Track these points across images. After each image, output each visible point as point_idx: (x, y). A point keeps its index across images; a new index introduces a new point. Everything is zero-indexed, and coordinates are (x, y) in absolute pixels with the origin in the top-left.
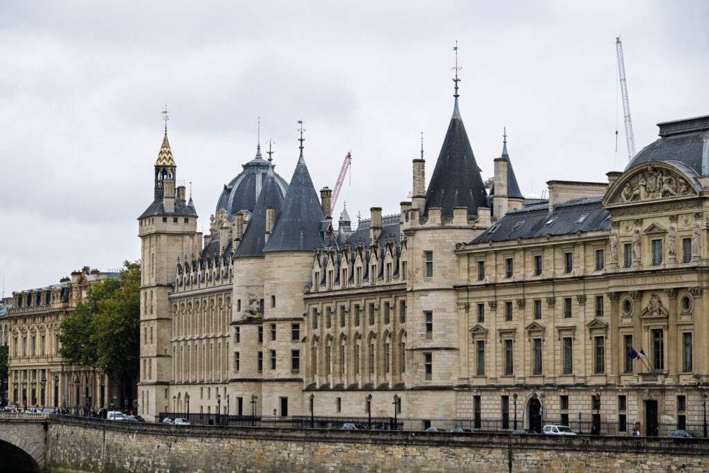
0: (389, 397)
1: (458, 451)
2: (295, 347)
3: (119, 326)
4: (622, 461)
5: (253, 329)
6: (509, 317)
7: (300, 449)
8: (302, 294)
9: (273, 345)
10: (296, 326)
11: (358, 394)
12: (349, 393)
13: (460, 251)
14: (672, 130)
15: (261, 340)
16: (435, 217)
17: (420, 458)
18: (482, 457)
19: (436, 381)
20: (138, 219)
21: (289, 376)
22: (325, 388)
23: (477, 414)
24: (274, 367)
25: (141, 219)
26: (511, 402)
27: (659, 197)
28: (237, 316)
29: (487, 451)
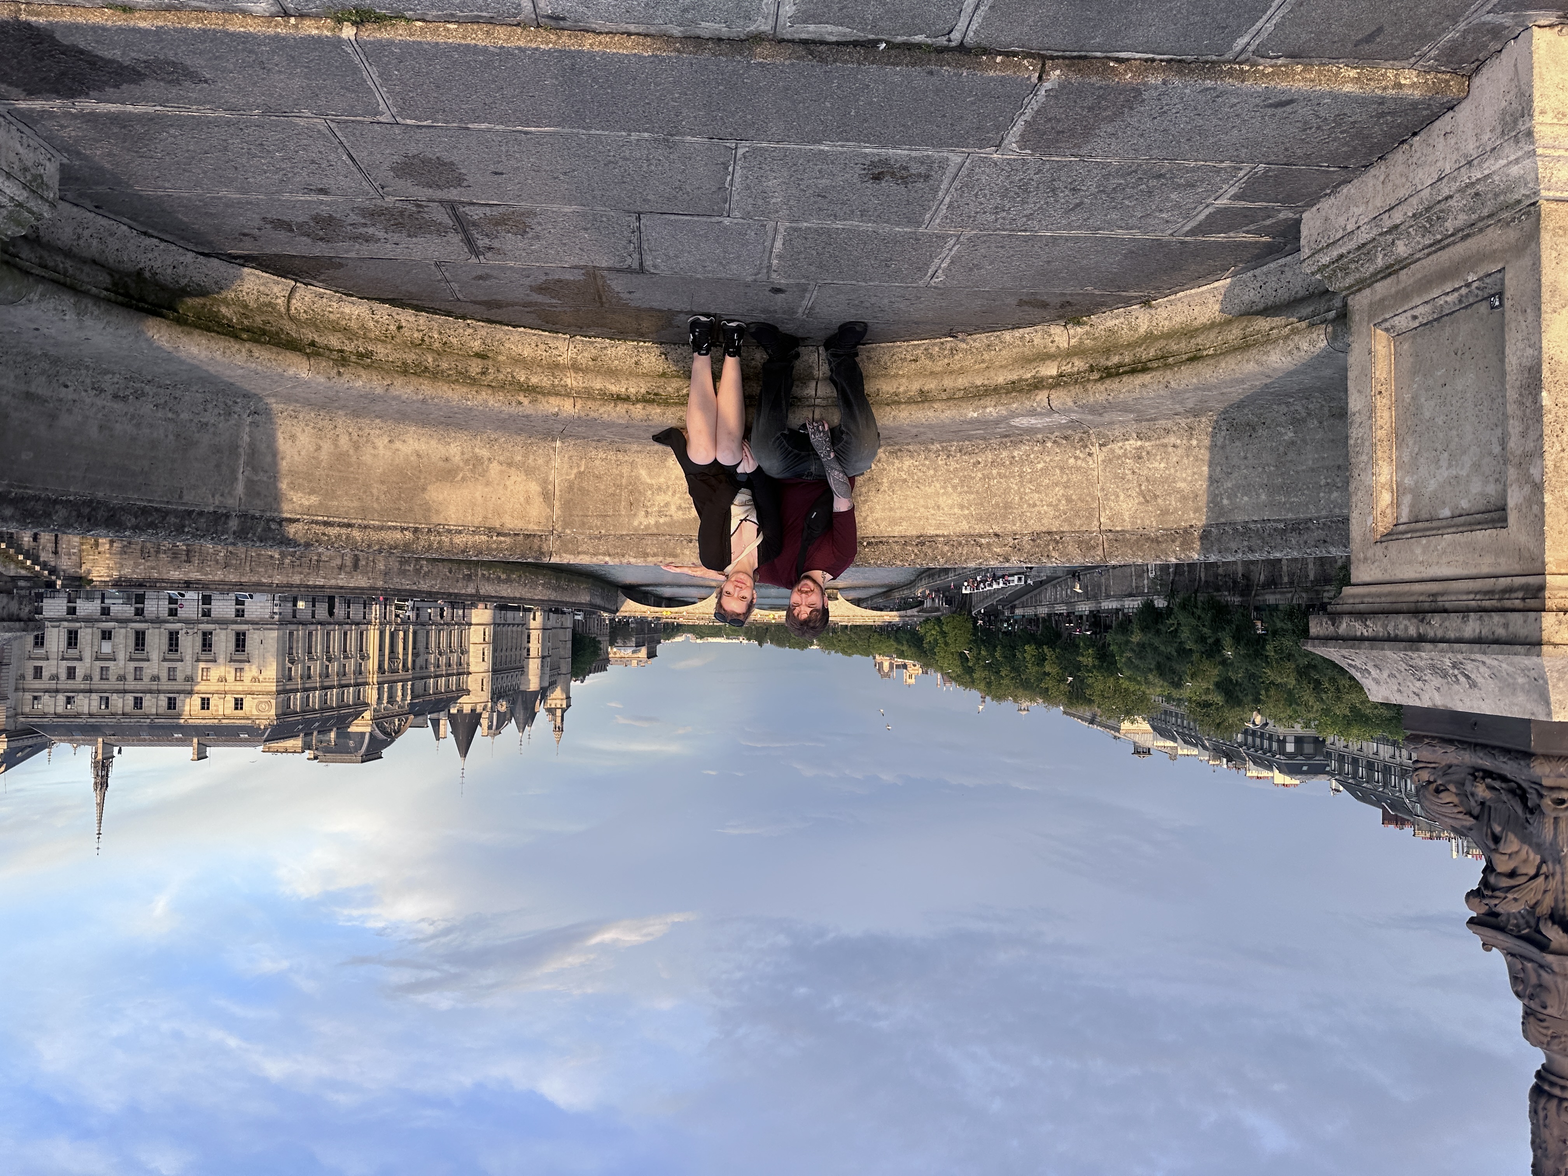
0: (500, 621)
6: (449, 659)
8: (525, 670)
12: (511, 623)
13: (468, 692)
14: (377, 755)
16: (479, 709)
19: (482, 628)
20: (571, 706)
22: (518, 625)
23: (464, 612)
27: (389, 720)
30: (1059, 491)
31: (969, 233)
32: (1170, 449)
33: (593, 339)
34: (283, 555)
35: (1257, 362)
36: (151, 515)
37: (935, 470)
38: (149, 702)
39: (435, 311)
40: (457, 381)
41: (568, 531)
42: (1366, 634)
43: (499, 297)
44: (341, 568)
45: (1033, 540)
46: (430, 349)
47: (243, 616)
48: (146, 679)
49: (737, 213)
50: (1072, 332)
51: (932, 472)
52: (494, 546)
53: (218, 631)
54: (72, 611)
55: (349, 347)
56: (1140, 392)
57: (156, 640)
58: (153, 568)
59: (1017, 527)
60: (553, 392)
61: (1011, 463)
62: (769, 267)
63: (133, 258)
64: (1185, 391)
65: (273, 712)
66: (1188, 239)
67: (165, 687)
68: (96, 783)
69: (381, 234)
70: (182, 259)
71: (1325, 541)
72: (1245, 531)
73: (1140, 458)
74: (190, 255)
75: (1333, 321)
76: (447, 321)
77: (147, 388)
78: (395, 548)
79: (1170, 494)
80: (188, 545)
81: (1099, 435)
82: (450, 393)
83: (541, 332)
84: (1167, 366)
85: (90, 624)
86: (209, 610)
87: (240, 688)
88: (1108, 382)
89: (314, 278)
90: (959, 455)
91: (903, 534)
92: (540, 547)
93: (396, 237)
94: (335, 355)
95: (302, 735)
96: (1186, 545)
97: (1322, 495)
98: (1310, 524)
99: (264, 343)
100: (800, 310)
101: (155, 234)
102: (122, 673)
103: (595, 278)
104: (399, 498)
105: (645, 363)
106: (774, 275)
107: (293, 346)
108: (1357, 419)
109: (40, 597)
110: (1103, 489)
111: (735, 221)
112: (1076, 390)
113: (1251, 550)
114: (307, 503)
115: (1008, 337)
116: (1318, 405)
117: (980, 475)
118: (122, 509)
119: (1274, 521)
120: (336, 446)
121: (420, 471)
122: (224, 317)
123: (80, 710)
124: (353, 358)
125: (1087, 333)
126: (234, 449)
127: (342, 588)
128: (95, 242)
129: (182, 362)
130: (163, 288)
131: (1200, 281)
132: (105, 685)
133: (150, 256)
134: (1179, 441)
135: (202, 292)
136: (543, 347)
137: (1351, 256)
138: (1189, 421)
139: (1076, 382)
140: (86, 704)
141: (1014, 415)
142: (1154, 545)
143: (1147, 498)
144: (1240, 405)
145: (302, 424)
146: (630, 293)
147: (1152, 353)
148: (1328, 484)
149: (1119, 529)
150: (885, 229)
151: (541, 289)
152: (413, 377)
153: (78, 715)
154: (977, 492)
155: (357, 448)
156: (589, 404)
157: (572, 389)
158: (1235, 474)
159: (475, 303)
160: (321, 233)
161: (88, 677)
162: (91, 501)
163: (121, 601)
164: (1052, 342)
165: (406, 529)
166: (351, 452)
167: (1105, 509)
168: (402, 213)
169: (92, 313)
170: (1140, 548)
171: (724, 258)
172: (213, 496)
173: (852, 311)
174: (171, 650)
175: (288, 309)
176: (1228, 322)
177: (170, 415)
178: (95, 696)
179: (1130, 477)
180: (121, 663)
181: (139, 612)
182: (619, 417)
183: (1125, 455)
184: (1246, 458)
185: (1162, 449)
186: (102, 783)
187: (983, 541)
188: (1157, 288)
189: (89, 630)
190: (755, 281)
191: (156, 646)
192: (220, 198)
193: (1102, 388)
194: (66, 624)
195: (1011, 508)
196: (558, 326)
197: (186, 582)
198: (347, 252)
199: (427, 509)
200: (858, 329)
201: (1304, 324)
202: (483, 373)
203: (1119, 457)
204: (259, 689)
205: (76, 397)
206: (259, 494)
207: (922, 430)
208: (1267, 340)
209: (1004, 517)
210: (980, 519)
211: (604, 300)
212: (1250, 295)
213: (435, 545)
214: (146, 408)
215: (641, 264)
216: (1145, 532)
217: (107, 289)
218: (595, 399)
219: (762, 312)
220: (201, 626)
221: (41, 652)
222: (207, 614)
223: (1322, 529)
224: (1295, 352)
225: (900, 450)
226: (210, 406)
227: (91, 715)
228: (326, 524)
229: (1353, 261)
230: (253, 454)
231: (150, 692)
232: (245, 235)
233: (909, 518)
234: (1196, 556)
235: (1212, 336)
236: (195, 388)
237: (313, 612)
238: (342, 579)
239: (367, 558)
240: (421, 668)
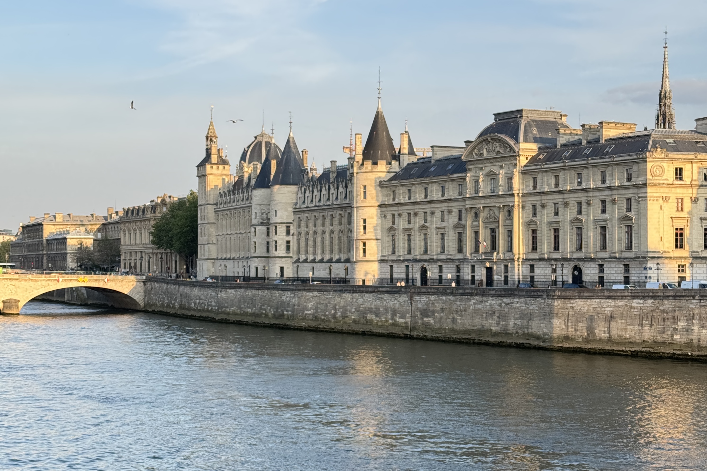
0: (341, 266)
1: (382, 296)
2: (288, 238)
3: (186, 227)
4: (474, 301)
5: (264, 228)
6: (409, 222)
7: (292, 295)
8: (292, 209)
9: (275, 238)
10: (288, 227)
11: (324, 264)
12: (319, 264)
13: (382, 184)
14: (502, 117)
15: (268, 235)
16: (367, 165)
17: (361, 300)
18: (396, 299)
19: (368, 257)
20: (197, 166)
21: (284, 255)
22: (306, 261)
23: (391, 275)
24: (276, 250)
25: (198, 166)
26: (410, 269)
27: (494, 155)
28: (254, 222)
29: (398, 295)
34: (688, 330)
44: (611, 318)
65: (649, 165)
87: (678, 190)
95: (603, 141)
127: (609, 297)
204: (662, 190)
237: (602, 271)
238: (608, 306)
239: (576, 330)
240: (450, 212)
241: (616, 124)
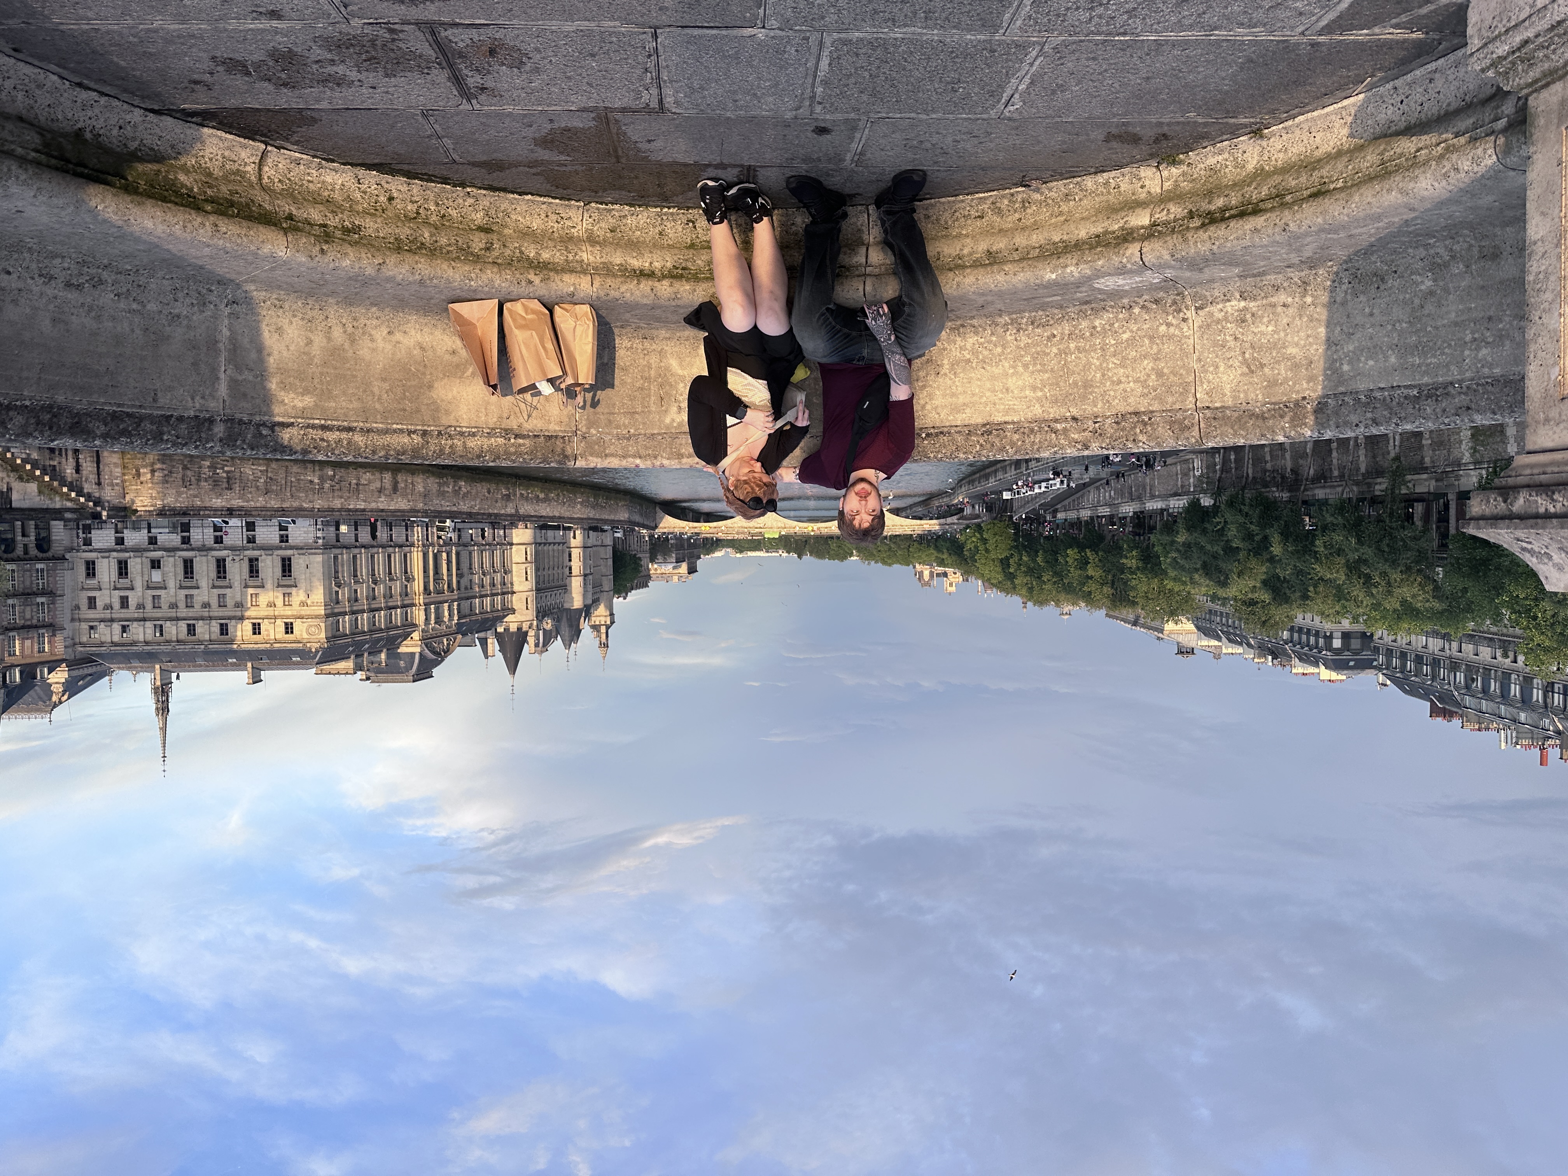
30: (1148, 364)
31: (1057, 39)
32: (1279, 309)
33: (610, 206)
34: (321, 478)
35: (1401, 191)
36: (122, 420)
37: (1004, 347)
38: (200, 627)
39: (429, 178)
40: (458, 258)
41: (593, 431)
42: (1552, 510)
43: (499, 156)
44: (380, 491)
45: (1117, 423)
46: (426, 223)
47: (287, 541)
48: (197, 606)
49: (773, 23)
50: (1165, 173)
51: (999, 350)
52: (512, 450)
53: (264, 557)
54: (120, 541)
55: (333, 221)
56: (1252, 238)
57: (204, 568)
58: (195, 496)
59: (1099, 409)
60: (568, 269)
61: (1092, 335)
62: (813, 98)
63: (70, 116)
64: (1306, 234)
65: (323, 635)
66: (1322, 39)
67: (216, 614)
68: (157, 709)
69: (353, 75)
70: (128, 117)
71: (1468, 408)
72: (1369, 401)
73: (1243, 321)
74: (137, 112)
75: (1504, 131)
76: (444, 190)
77: (105, 275)
78: (403, 454)
79: (1278, 362)
80: (228, 472)
81: (1195, 297)
82: (450, 272)
83: (551, 200)
84: (1283, 205)
85: (139, 554)
86: (254, 537)
87: (290, 613)
88: (1212, 228)
89: (287, 139)
90: (1030, 328)
91: (966, 423)
92: (563, 450)
93: (370, 78)
94: (317, 231)
95: (353, 657)
96: (1297, 420)
97: (1467, 353)
98: (1450, 389)
99: (232, 216)
100: (848, 157)
101: (92, 85)
102: (173, 600)
103: (608, 123)
104: (404, 397)
105: (670, 232)
106: (818, 109)
107: (267, 219)
108: (1539, 249)
109: (87, 529)
110: (1199, 360)
111: (772, 34)
112: (1173, 240)
113: (1375, 422)
114: (300, 405)
115: (1089, 184)
116: (1466, 245)
117: (1055, 350)
118: (88, 415)
119: (1406, 387)
120: (329, 339)
121: (425, 366)
122: (183, 186)
123: (135, 638)
124: (338, 234)
125: (1184, 174)
126: (212, 344)
127: (382, 511)
128: (20, 96)
129: (137, 240)
130: (107, 151)
131: (1326, 100)
132: (158, 613)
133: (90, 113)
134: (1290, 300)
135: (158, 158)
136: (554, 217)
137: (1541, 39)
138: (1303, 274)
139: (1173, 231)
140: (141, 632)
141: (1098, 274)
142: (1260, 422)
143: (1252, 368)
144: (1368, 251)
145: (289, 314)
146: (649, 141)
147: (1265, 192)
148: (1475, 340)
149: (1218, 405)
150: (953, 37)
151: (546, 142)
152: (408, 255)
153: (134, 643)
154: (1052, 370)
155: (353, 341)
156: (609, 281)
157: (589, 265)
158: (1359, 335)
159: (474, 164)
160: (284, 76)
161: (141, 606)
162: (51, 407)
163: (167, 530)
164: (1142, 187)
165: (414, 432)
166: (347, 346)
167: (1202, 383)
168: (373, 42)
169: (17, 178)
170: (1243, 427)
171: (759, 87)
172: (193, 399)
173: (910, 155)
174: (219, 577)
175: (260, 178)
176: (1361, 148)
177: (135, 306)
178: (149, 624)
179: (1232, 344)
180: (172, 591)
181: (186, 540)
182: (643, 296)
183: (1226, 319)
184: (1371, 314)
185: (1269, 310)
186: (163, 709)
187: (1059, 426)
188: (1272, 112)
189: (139, 560)
190: (796, 118)
191: (205, 573)
192: (156, 31)
193: (1205, 236)
194: (115, 554)
195: (1092, 386)
196: (570, 191)
197: (228, 509)
198: (318, 101)
199: (436, 409)
200: (916, 178)
201: (1462, 140)
202: (488, 249)
203: (1218, 321)
204: (308, 613)
205: (21, 285)
206: (245, 395)
207: (990, 298)
208: (1414, 163)
209: (1084, 398)
210: (1056, 401)
211: (620, 153)
212: (1388, 113)
213: (447, 450)
214: (107, 298)
215: (661, 101)
216: (1249, 407)
217: (37, 151)
218: (614, 276)
219: (804, 161)
220: (247, 553)
221: (92, 582)
222: (251, 540)
223: (1466, 394)
224: (1452, 174)
225: (963, 326)
226: (180, 295)
227: (147, 643)
228: (324, 428)
229: (1542, 47)
230: (235, 350)
231: (202, 618)
232: (196, 82)
233: (974, 404)
234: (1309, 433)
235: (1340, 166)
236: (160, 274)
237: (356, 536)
238: (383, 502)
239: (406, 481)
240: (466, 588)
241: (338, 673)
